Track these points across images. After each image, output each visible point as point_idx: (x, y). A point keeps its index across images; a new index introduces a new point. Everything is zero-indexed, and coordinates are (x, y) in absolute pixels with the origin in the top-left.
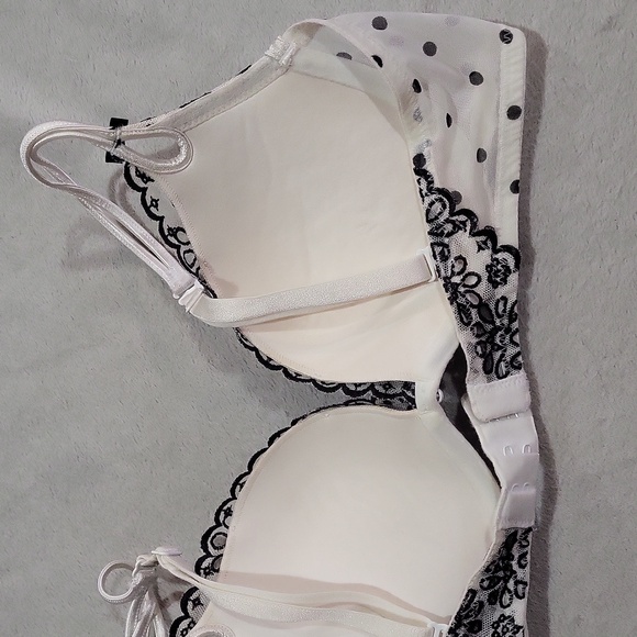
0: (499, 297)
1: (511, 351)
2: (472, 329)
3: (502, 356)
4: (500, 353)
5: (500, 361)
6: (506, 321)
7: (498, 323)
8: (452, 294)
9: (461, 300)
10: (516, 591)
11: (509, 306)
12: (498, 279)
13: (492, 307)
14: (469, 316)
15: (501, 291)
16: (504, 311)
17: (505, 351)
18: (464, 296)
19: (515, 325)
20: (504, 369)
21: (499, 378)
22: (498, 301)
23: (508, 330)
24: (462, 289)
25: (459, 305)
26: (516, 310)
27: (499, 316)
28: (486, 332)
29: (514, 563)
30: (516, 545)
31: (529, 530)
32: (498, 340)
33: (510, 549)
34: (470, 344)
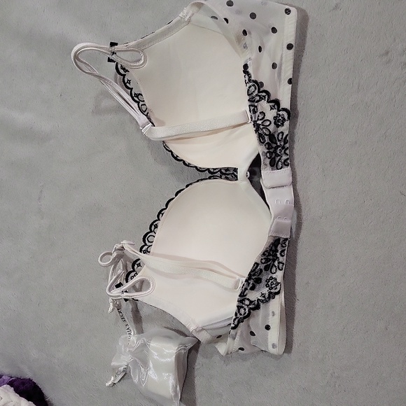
0: (279, 132)
1: (284, 157)
2: (265, 145)
3: (280, 159)
5: (279, 161)
6: (282, 143)
7: (279, 144)
8: (257, 128)
9: (260, 132)
10: (278, 266)
11: (284, 136)
12: (279, 124)
13: (276, 136)
14: (264, 139)
15: (281, 129)
16: (282, 138)
17: (281, 157)
18: (262, 130)
19: (287, 145)
20: (281, 166)
21: (278, 169)
22: (279, 134)
23: (283, 148)
24: (262, 127)
25: (259, 134)
26: (288, 138)
27: (279, 141)
28: (272, 148)
29: (278, 254)
30: (280, 245)
31: (286, 239)
32: (278, 152)
33: (276, 247)
34: (264, 152)
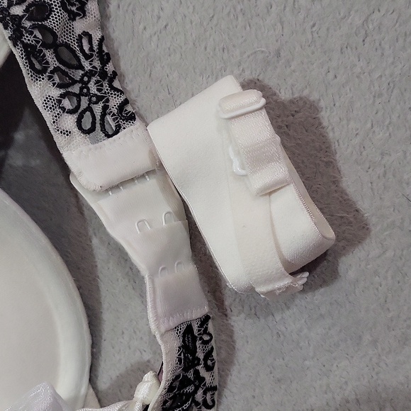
0: (78, 31)
1: (114, 102)
2: (50, 78)
3: (105, 108)
4: (101, 104)
5: (103, 115)
6: (97, 64)
7: (87, 65)
8: (14, 31)
9: (28, 39)
10: (205, 401)
11: (95, 43)
12: (74, 9)
13: (75, 47)
14: (42, 59)
15: (79, 26)
16: (91, 49)
17: (108, 101)
18: (31, 33)
19: (110, 68)
20: (113, 125)
21: (109, 136)
22: (80, 38)
23: (103, 74)
24: (28, 24)
25: (25, 46)
26: (104, 48)
27: (87, 57)
28: (74, 82)
29: (200, 368)
30: (198, 343)
31: (205, 320)
32: (93, 89)
33: (194, 351)
34: (48, 98)
